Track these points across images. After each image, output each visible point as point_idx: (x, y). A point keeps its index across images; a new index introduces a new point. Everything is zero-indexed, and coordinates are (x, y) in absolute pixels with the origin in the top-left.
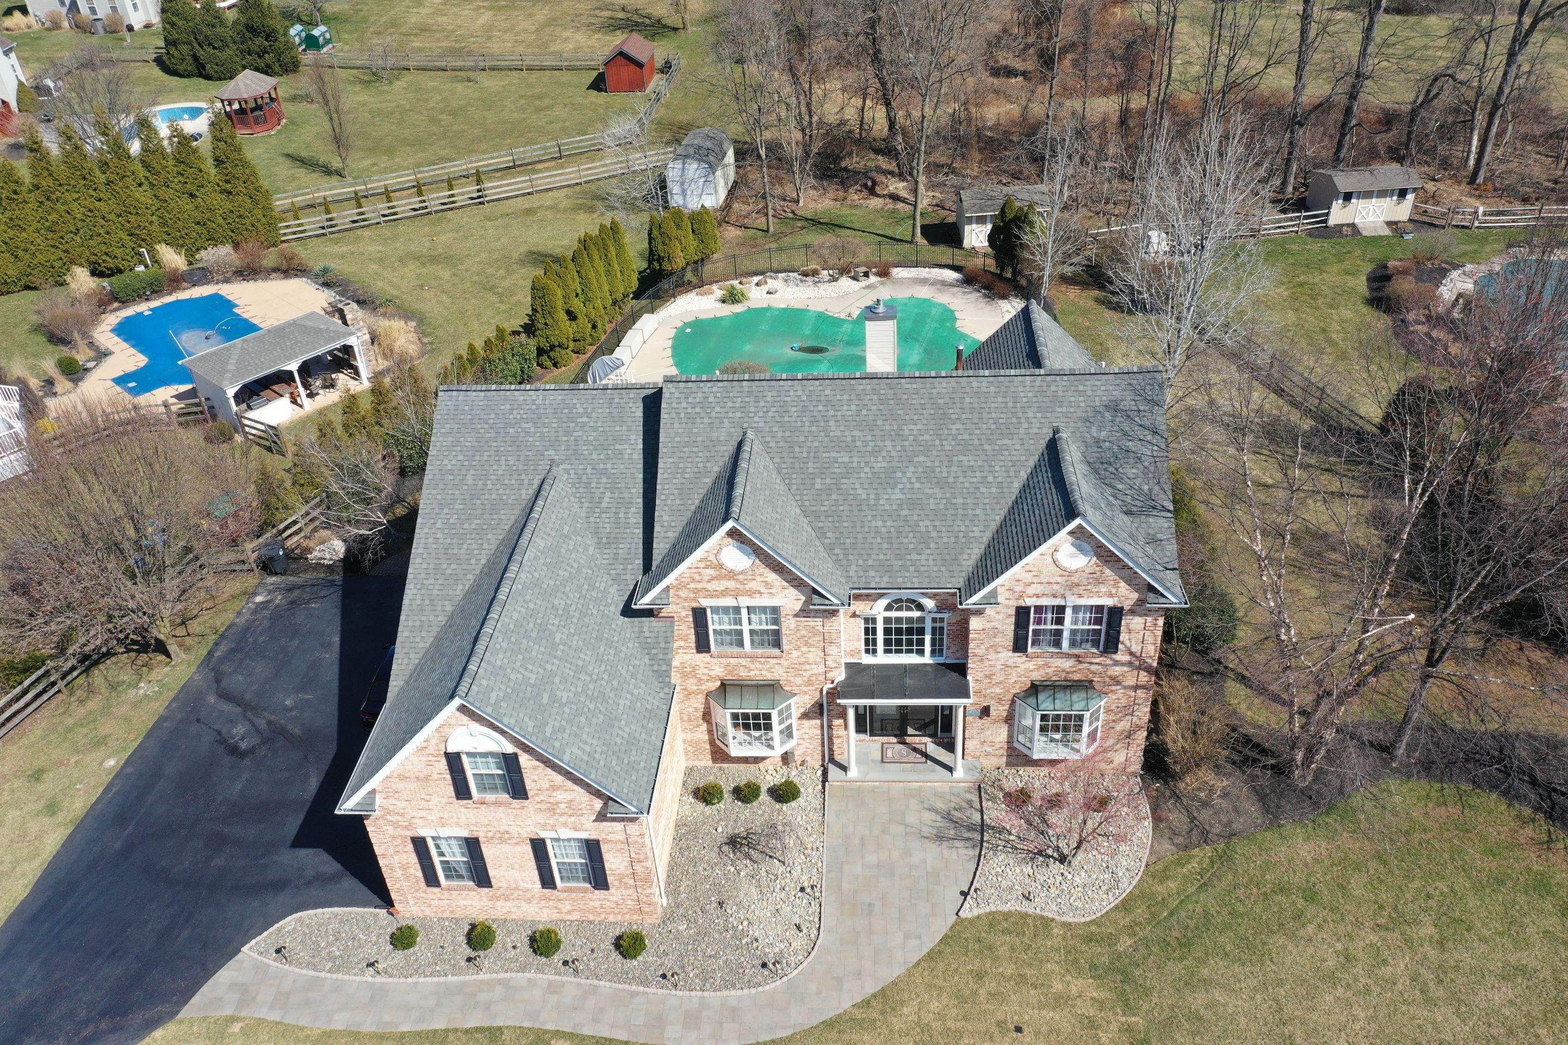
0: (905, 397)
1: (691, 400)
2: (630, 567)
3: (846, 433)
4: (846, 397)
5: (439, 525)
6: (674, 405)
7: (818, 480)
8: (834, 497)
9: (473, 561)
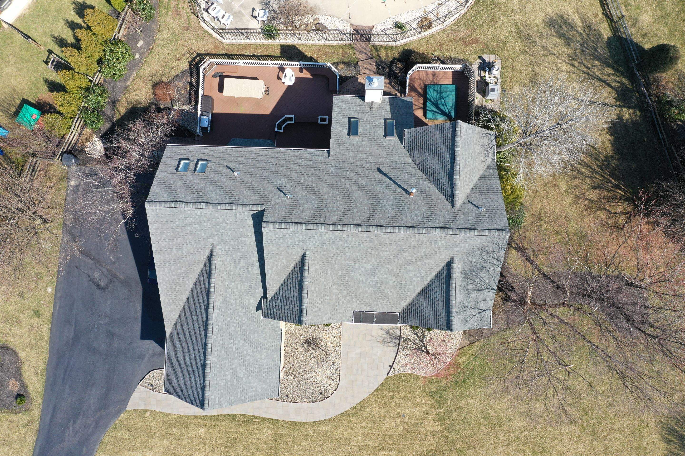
0: (383, 240)
1: (277, 236)
2: (257, 291)
3: (353, 254)
4: (354, 239)
5: (166, 270)
6: (269, 238)
7: (340, 272)
8: (347, 278)
9: (186, 286)
